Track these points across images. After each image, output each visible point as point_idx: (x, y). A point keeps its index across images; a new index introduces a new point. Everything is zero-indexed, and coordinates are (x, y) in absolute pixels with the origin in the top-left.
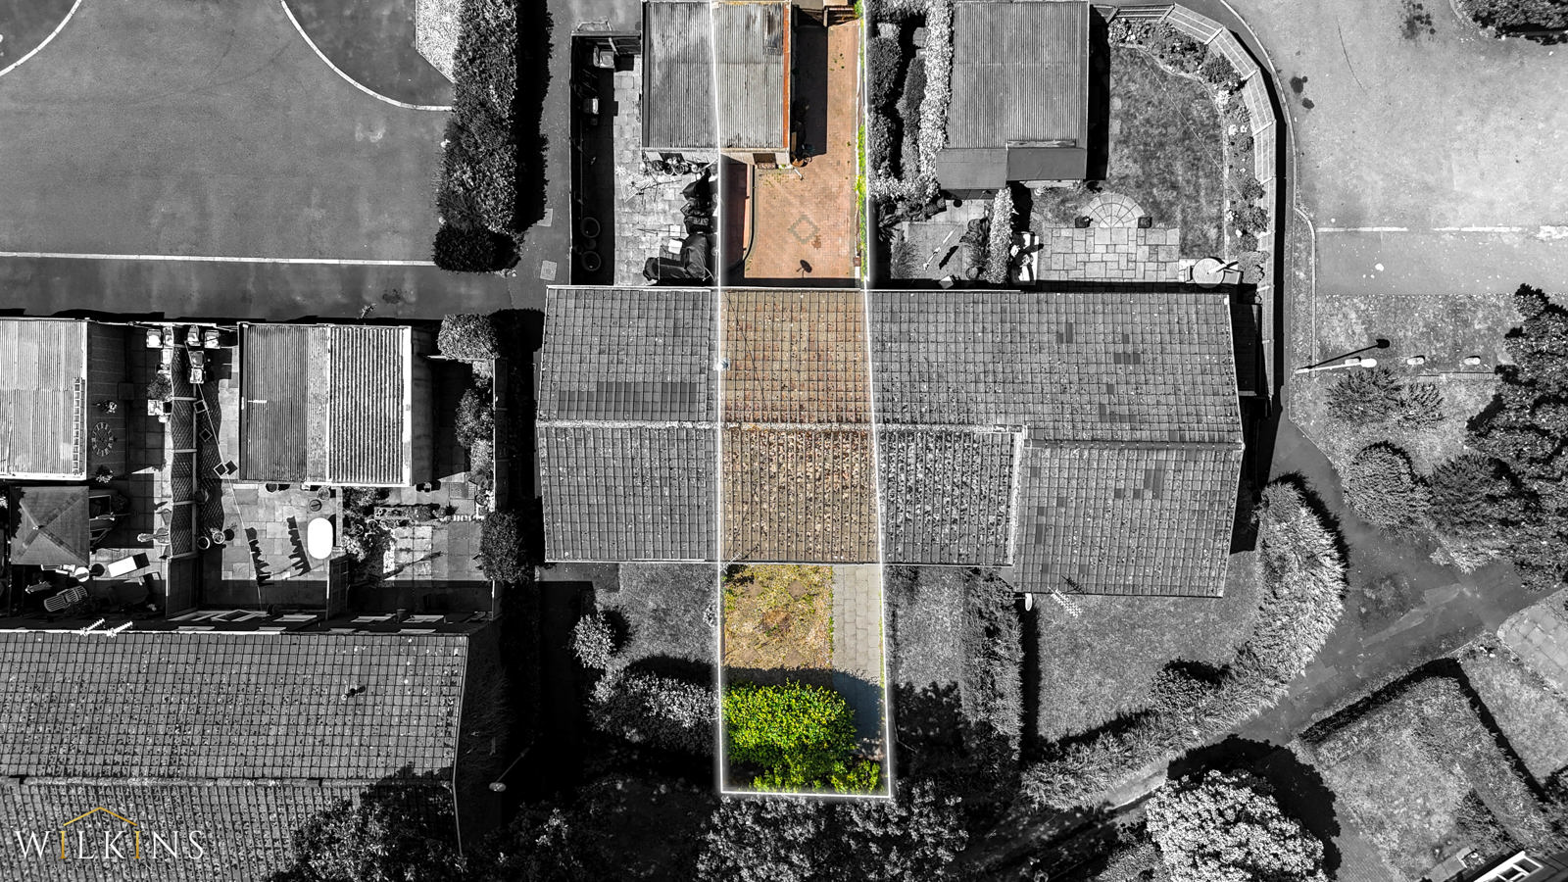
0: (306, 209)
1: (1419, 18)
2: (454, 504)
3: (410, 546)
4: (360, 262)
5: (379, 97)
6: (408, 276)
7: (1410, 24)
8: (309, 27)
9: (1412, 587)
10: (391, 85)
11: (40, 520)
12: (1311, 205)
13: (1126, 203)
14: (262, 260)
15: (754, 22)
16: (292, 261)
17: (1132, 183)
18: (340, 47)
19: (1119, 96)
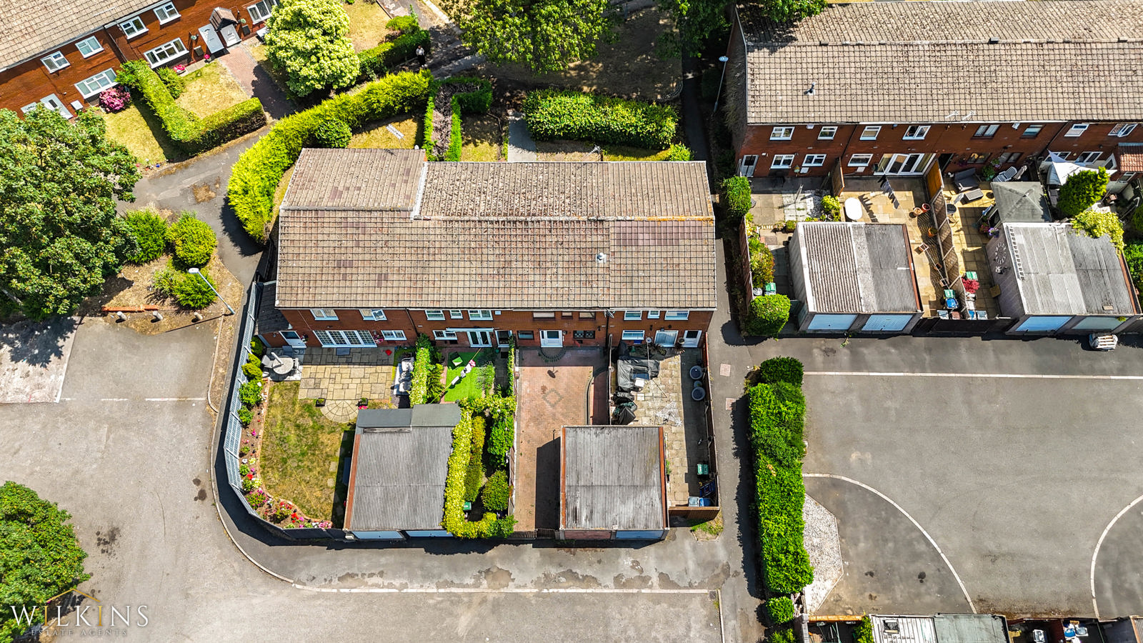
0: (898, 407)
1: (106, 543)
2: (773, 234)
3: (798, 212)
4: (855, 373)
5: (858, 483)
6: (821, 365)
7: (113, 538)
8: (918, 534)
9: (186, 198)
10: (850, 491)
11: (1026, 201)
12: (207, 415)
13: (332, 416)
14: (922, 374)
15: (587, 517)
16: (902, 374)
17: (327, 429)
18: (892, 519)
19: (328, 488)
